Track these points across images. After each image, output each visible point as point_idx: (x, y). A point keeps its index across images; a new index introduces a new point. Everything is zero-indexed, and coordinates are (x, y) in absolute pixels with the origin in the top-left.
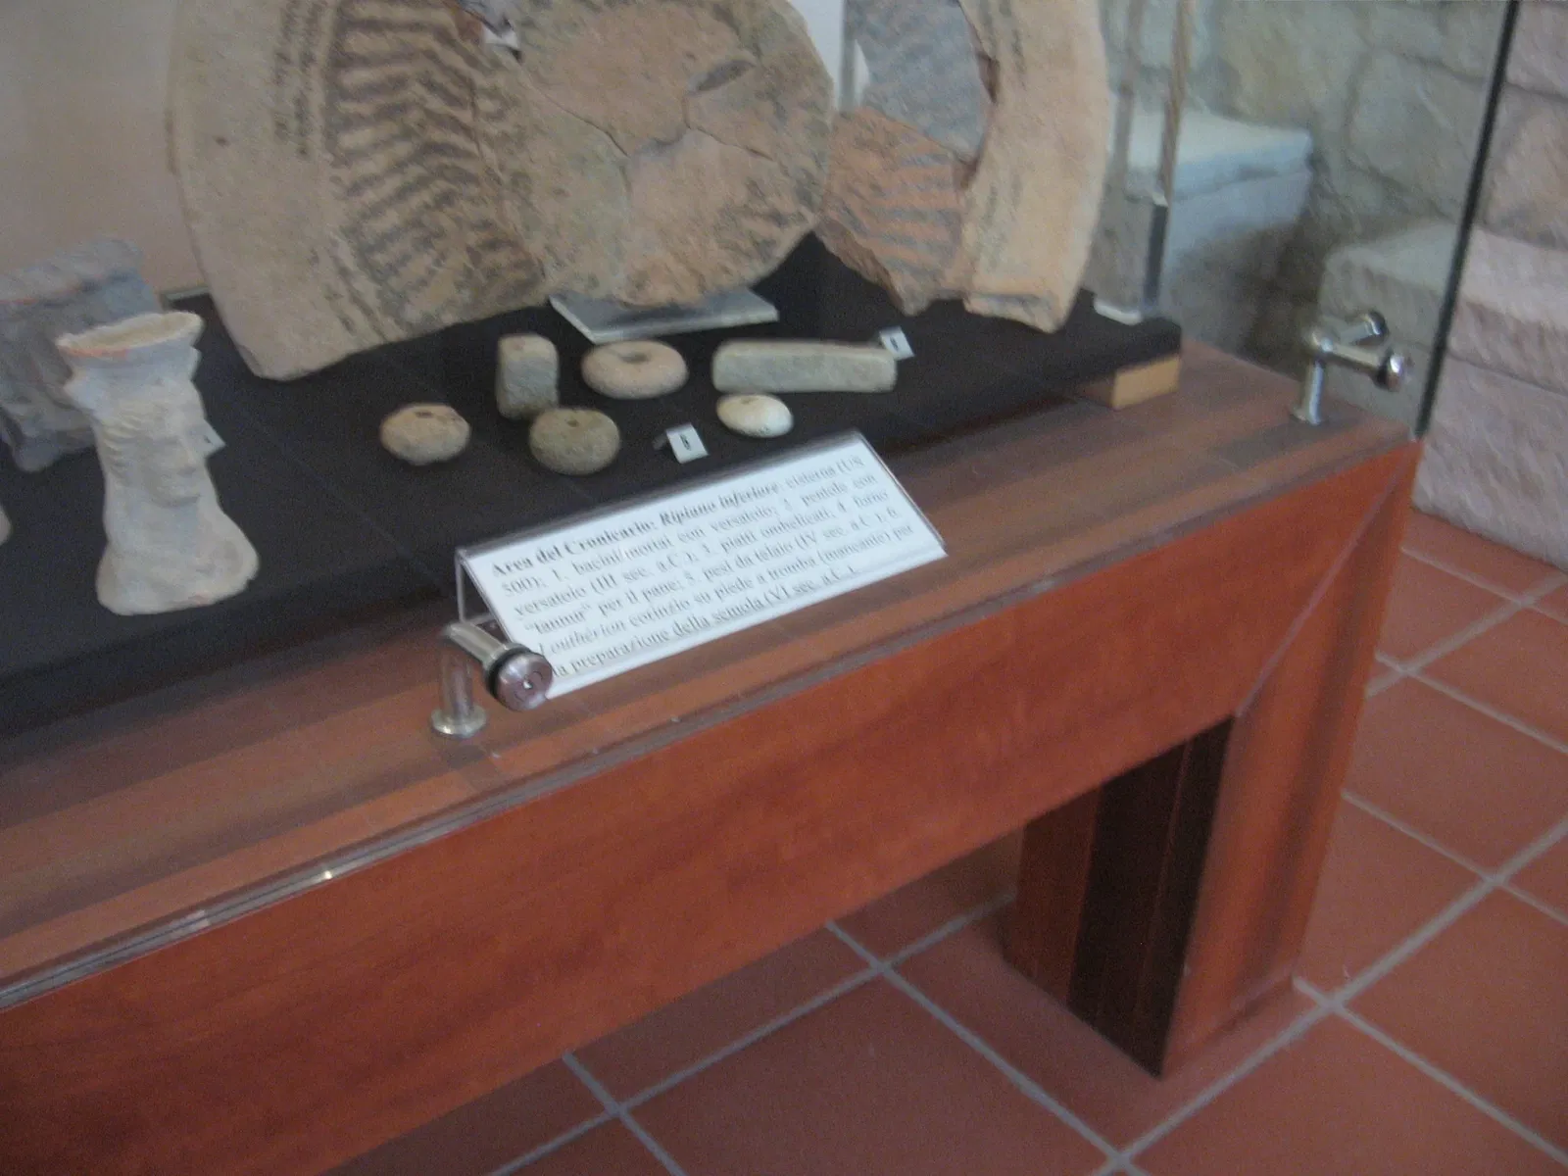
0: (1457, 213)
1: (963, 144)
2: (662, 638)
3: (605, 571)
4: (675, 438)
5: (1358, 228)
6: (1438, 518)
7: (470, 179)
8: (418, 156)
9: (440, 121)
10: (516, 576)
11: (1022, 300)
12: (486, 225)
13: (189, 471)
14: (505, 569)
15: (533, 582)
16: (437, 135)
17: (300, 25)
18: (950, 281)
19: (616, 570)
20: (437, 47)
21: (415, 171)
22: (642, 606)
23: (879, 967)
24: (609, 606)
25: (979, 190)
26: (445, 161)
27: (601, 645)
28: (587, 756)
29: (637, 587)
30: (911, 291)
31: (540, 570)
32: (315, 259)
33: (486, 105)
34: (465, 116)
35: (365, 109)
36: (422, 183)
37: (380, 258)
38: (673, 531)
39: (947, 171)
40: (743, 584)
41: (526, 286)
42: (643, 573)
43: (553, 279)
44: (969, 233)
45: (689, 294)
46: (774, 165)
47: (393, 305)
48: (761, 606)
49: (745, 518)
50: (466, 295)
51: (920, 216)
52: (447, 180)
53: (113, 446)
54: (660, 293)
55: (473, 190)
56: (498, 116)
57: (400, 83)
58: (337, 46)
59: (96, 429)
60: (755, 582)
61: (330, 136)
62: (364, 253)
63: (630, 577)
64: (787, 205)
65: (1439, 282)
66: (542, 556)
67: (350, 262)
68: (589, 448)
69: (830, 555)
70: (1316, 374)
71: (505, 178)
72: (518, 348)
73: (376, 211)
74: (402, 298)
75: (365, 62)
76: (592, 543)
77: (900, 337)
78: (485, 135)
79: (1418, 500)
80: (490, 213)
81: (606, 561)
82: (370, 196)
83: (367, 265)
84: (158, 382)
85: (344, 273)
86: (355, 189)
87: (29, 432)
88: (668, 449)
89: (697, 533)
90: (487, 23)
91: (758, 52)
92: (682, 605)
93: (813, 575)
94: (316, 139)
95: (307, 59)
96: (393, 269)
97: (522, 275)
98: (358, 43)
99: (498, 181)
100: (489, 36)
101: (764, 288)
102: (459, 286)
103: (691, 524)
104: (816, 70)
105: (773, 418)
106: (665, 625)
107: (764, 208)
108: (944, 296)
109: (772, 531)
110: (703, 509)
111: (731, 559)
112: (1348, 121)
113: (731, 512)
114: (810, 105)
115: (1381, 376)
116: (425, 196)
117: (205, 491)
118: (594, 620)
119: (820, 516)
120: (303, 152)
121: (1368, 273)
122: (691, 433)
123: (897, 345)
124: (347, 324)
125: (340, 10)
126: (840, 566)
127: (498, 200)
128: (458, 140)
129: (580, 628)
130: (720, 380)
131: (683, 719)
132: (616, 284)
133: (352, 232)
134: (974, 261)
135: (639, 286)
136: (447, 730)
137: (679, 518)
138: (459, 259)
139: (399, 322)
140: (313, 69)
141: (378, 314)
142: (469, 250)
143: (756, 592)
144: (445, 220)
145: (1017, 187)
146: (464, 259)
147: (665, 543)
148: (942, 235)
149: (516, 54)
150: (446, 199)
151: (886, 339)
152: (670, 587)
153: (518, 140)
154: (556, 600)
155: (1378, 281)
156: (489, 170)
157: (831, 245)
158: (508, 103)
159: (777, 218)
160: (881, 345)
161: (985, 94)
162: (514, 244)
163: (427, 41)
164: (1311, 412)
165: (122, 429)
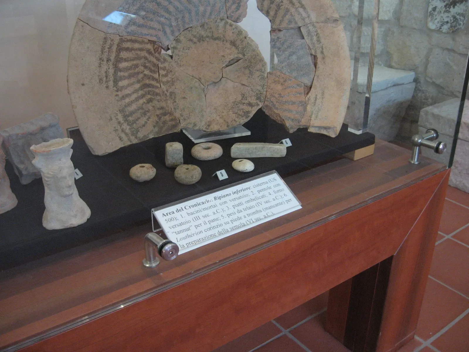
0: (460, 95)
1: (307, 81)
2: (215, 236)
3: (196, 215)
4: (218, 173)
5: (430, 100)
6: (456, 189)
7: (157, 94)
8: (142, 88)
9: (149, 77)
10: (169, 217)
11: (326, 128)
12: (162, 108)
13: (70, 187)
14: (166, 215)
15: (175, 219)
16: (147, 82)
17: (107, 50)
18: (303, 122)
19: (200, 214)
20: (147, 55)
21: (141, 93)
22: (208, 226)
23: (285, 332)
24: (198, 226)
25: (312, 94)
26: (150, 89)
27: (195, 238)
28: (190, 273)
29: (207, 219)
30: (291, 126)
31: (177, 215)
32: (111, 119)
33: (162, 72)
34: (156, 76)
35: (126, 74)
36: (143, 96)
37: (130, 118)
38: (218, 202)
39: (302, 90)
40: (240, 218)
41: (175, 126)
42: (209, 215)
43: (183, 125)
44: (309, 108)
45: (224, 128)
46: (249, 88)
47: (135, 133)
48: (245, 225)
49: (240, 198)
50: (156, 129)
51: (294, 103)
52: (151, 95)
53: (46, 179)
54: (215, 128)
55: (158, 98)
56: (166, 76)
57: (136, 66)
58: (117, 56)
59: (42, 174)
60: (243, 217)
61: (116, 82)
62: (126, 117)
63: (205, 216)
64: (253, 100)
65: (455, 117)
66: (178, 211)
67: (121, 119)
68: (192, 177)
69: (266, 209)
70: (417, 149)
71: (168, 94)
72: (171, 146)
73: (129, 104)
74: (138, 131)
75: (126, 60)
76: (193, 206)
77: (288, 140)
78: (162, 81)
79: (450, 183)
80: (163, 104)
81: (197, 212)
82: (127, 100)
83: (126, 121)
84: (60, 160)
85: (119, 123)
86: (123, 98)
87: (24, 172)
88: (216, 176)
89: (225, 202)
90: (162, 48)
91: (244, 55)
92: (220, 225)
93: (261, 215)
94: (111, 83)
95: (108, 60)
96: (134, 122)
97: (174, 123)
98: (124, 55)
99: (166, 95)
100: (163, 52)
101: (247, 126)
102: (154, 127)
103: (223, 200)
104: (262, 60)
105: (249, 166)
106: (215, 231)
107: (246, 102)
108: (302, 127)
109: (248, 201)
110: (227, 195)
111: (236, 211)
112: (426, 68)
113: (236, 196)
114: (260, 70)
115: (437, 150)
116: (144, 100)
117: (75, 192)
118: (193, 230)
119: (263, 197)
120: (107, 87)
121: (433, 115)
122: (223, 171)
123: (287, 143)
124: (120, 139)
125: (118, 45)
126: (269, 212)
127: (166, 100)
128: (154, 83)
129: (189, 233)
130: (233, 155)
131: (220, 261)
132: (202, 125)
133: (122, 111)
134: (310, 117)
135: (209, 126)
136: (147, 265)
137: (220, 198)
138: (154, 119)
139: (136, 137)
140: (111, 63)
141: (130, 135)
142: (157, 115)
143: (243, 221)
144: (150, 106)
145: (323, 93)
146: (156, 119)
147: (215, 206)
148: (301, 109)
149: (172, 57)
150: (150, 101)
151: (284, 141)
152: (217, 219)
153: (172, 83)
154: (181, 224)
155: (437, 117)
156: (163, 92)
157: (267, 112)
158: (169, 72)
159: (250, 105)
160: (282, 143)
161: (313, 66)
162: (171, 114)
163: (144, 54)
164: (415, 161)
165: (50, 174)
